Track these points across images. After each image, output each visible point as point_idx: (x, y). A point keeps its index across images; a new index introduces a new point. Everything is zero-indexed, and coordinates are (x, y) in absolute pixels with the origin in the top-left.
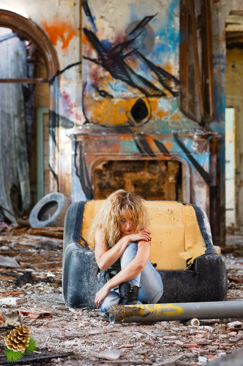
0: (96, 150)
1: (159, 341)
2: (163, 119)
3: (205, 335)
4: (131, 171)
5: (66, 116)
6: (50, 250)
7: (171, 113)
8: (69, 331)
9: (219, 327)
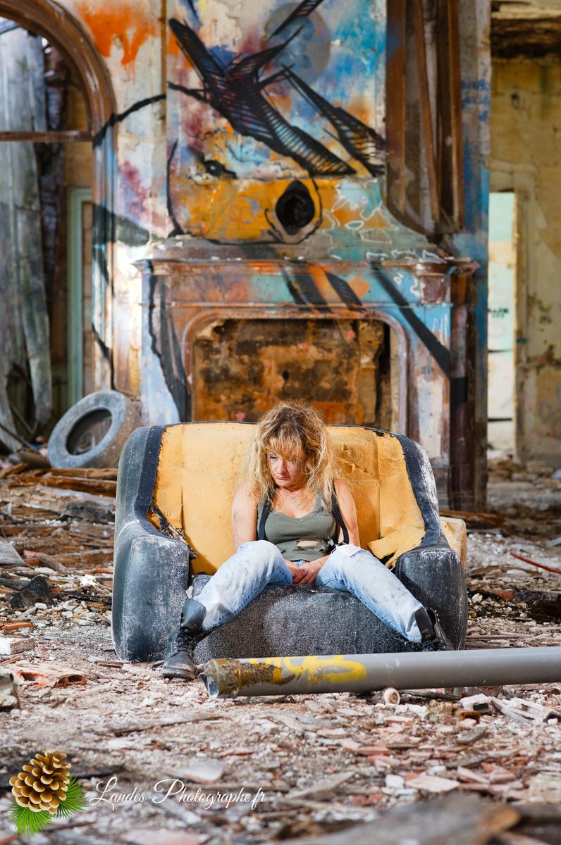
0: (197, 295)
1: (308, 741)
2: (347, 226)
3: (407, 727)
4: (275, 343)
5: (131, 217)
6: (92, 522)
7: (366, 214)
8: (121, 716)
9: (439, 709)
